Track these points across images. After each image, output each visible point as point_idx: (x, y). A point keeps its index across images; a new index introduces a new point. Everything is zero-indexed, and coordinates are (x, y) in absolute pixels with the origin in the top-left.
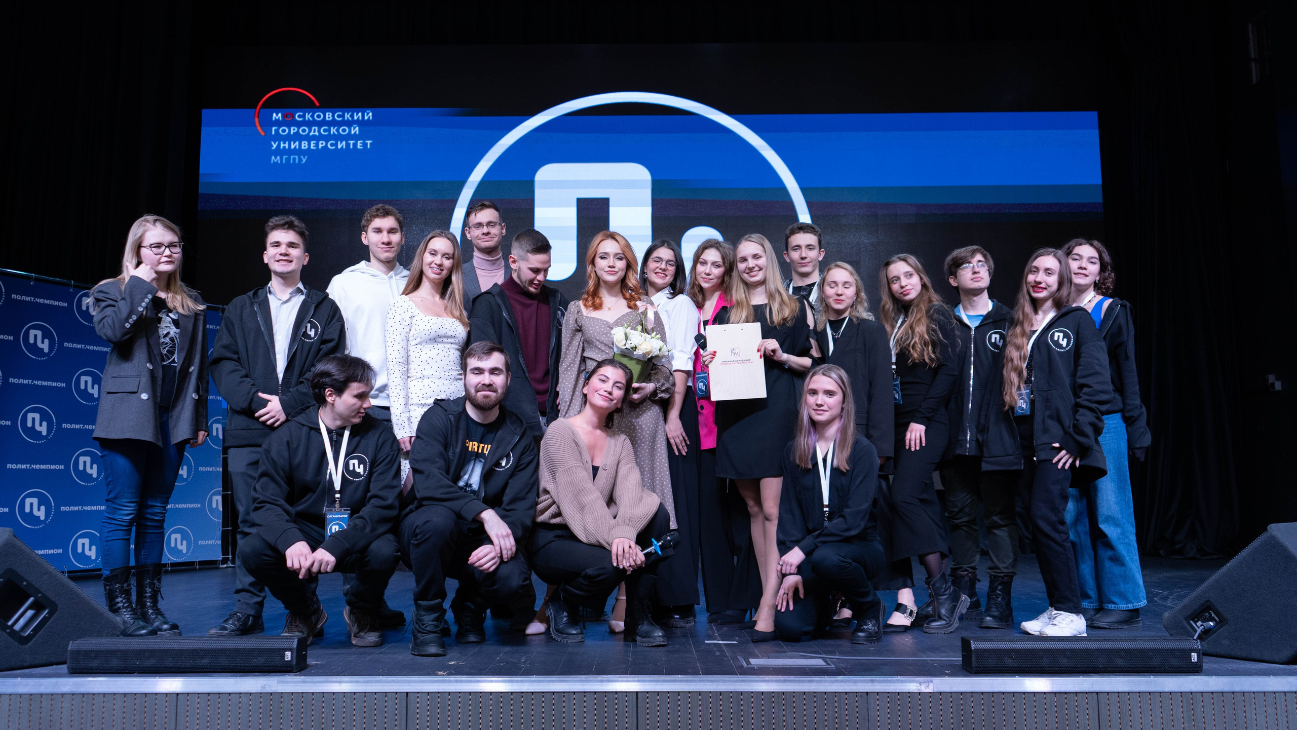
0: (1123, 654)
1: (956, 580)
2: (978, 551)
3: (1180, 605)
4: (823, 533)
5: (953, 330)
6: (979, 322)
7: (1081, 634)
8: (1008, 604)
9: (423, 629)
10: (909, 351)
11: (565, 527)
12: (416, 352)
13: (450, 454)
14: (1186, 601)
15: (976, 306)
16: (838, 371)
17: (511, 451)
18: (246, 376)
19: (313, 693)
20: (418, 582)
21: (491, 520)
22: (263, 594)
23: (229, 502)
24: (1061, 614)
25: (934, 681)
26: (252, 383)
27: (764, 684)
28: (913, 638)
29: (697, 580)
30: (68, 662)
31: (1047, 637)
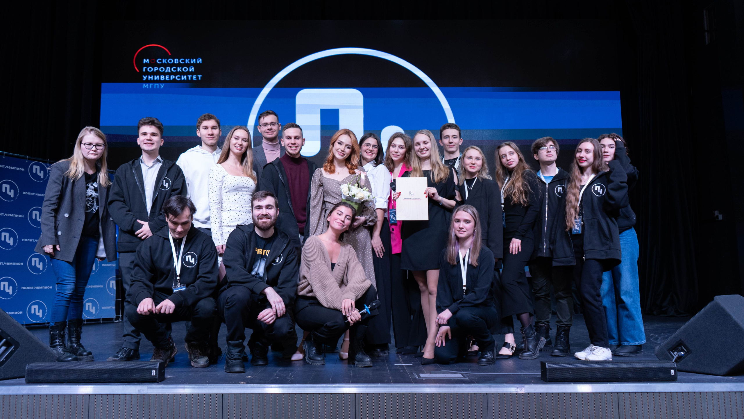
0: (632, 370)
1: (538, 328)
2: (550, 312)
3: (665, 342)
4: (463, 301)
5: (537, 185)
6: (551, 180)
7: (608, 359)
8: (567, 342)
9: (232, 358)
10: (512, 197)
11: (314, 298)
12: (226, 196)
13: (246, 256)
14: (668, 340)
15: (549, 171)
16: (472, 209)
17: (282, 253)
18: (129, 211)
19: (168, 394)
20: (229, 330)
21: (271, 293)
22: (140, 337)
23: (119, 284)
24: (597, 348)
25: (525, 387)
26: (133, 215)
27: (428, 388)
28: (513, 362)
29: (390, 330)
30: (26, 376)
31: (590, 361)
